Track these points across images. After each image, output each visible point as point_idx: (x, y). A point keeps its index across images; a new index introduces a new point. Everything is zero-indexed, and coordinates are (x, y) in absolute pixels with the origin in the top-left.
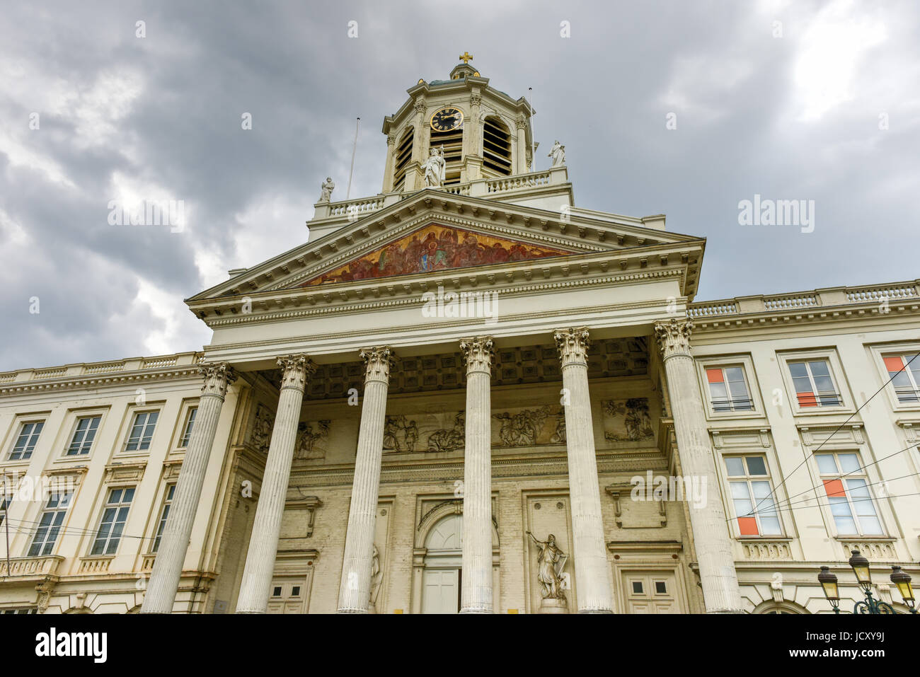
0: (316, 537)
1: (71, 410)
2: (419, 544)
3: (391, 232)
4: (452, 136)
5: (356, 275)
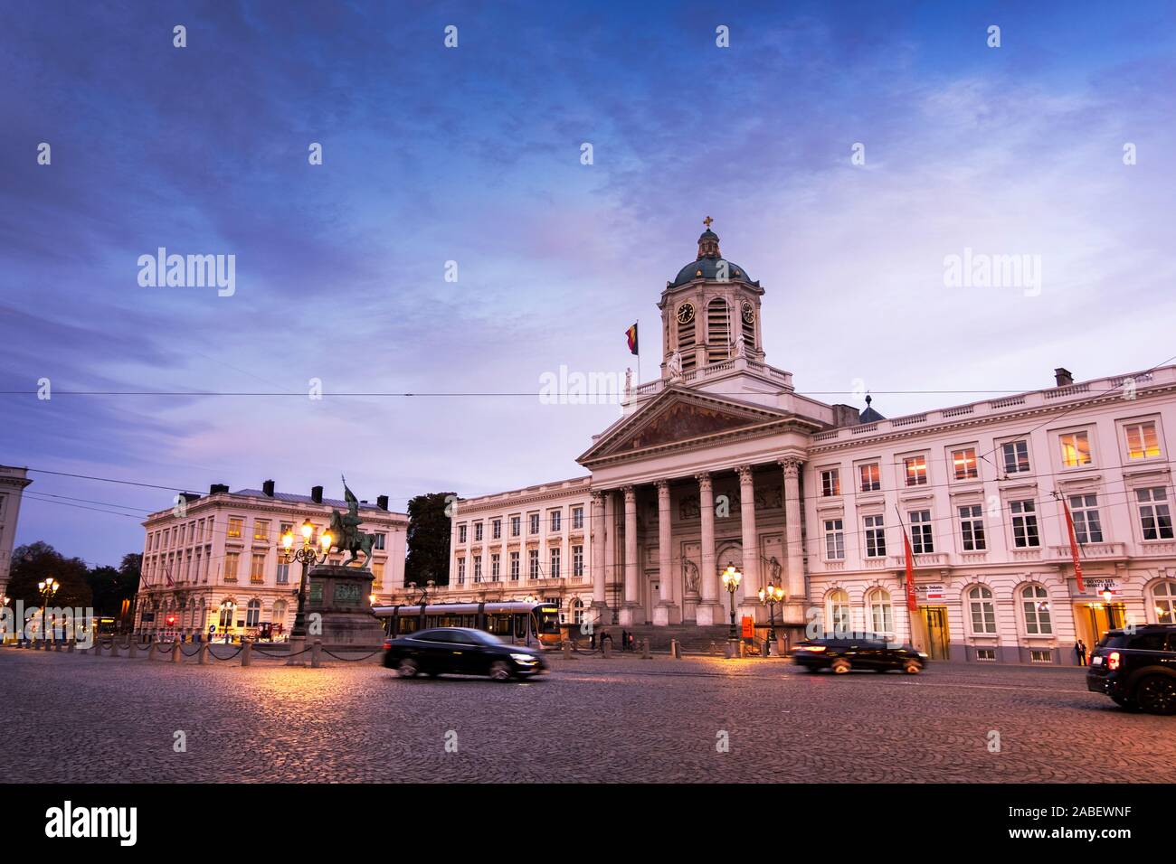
3: (660, 409)
4: (691, 325)
5: (647, 438)
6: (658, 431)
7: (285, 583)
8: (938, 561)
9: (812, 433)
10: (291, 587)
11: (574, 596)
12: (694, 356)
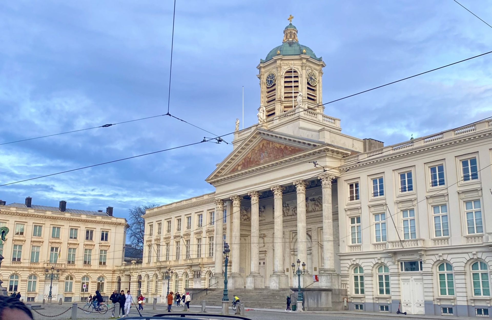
0: (266, 247)
1: (196, 213)
2: (292, 248)
3: (252, 145)
4: (273, 88)
5: (246, 163)
6: (252, 160)
7: (37, 262)
8: (417, 244)
9: (344, 157)
10: (41, 265)
11: (208, 270)
12: (274, 109)
